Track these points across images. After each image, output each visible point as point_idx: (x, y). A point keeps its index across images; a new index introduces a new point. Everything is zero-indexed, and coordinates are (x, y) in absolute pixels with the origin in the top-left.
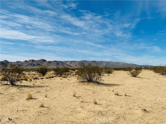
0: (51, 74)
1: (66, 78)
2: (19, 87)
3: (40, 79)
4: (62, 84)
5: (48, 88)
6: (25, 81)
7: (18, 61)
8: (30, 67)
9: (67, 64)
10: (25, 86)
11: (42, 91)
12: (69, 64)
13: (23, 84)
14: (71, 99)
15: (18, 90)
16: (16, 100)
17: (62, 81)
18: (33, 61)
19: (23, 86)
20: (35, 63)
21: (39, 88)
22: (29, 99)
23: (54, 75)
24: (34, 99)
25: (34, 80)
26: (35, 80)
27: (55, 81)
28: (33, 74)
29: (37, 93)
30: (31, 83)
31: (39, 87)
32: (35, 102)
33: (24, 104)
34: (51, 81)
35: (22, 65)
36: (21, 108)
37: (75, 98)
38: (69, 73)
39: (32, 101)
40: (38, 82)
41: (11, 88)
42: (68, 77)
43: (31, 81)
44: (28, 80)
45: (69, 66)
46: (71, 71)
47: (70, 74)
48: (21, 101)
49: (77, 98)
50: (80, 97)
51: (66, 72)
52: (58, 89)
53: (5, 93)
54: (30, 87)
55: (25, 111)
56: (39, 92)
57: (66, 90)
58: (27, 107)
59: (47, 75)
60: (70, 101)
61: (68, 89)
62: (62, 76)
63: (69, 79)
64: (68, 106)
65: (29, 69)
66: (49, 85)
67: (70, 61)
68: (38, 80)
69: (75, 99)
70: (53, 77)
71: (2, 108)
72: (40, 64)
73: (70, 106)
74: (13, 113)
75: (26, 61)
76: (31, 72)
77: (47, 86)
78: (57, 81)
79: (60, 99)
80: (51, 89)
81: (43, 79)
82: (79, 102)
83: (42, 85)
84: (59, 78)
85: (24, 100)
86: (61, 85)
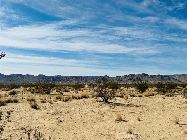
0: (152, 91)
1: (171, 96)
2: (113, 105)
3: (137, 96)
4: (163, 104)
5: (145, 109)
6: (121, 98)
7: (117, 76)
8: (130, 83)
9: (175, 79)
10: (118, 104)
11: (136, 112)
12: (177, 79)
13: (117, 102)
14: (171, 127)
15: (110, 108)
16: (104, 120)
17: (164, 100)
18: (133, 75)
19: (117, 104)
20: (135, 78)
21: (133, 108)
22: (118, 121)
23: (156, 93)
24: (124, 122)
25: (130, 98)
26: (132, 98)
27: (155, 99)
28: (131, 90)
29: (130, 113)
30: (126, 101)
31: (134, 106)
32: (124, 125)
33: (112, 127)
34: (150, 100)
35: (121, 80)
36: (106, 131)
37: (177, 126)
38: (176, 90)
39: (121, 123)
40: (134, 101)
41: (104, 105)
42: (174, 96)
43: (128, 98)
44: (125, 96)
45: (178, 81)
46: (179, 88)
47: (177, 92)
48: (109, 122)
49: (180, 126)
50: (185, 125)
51: (172, 89)
52: (157, 111)
53: (96, 111)
54: (124, 105)
55: (109, 135)
56: (132, 113)
57: (167, 113)
58: (113, 131)
59: (147, 92)
60: (169, 129)
61: (170, 112)
62: (165, 94)
63: (175, 97)
64: (165, 136)
65: (128, 84)
66: (146, 105)
67: (179, 75)
68: (135, 97)
69: (176, 128)
70: (153, 95)
71: (88, 128)
72: (141, 79)
73: (168, 136)
74: (96, 136)
75: (126, 76)
76: (130, 87)
77: (144, 106)
78: (158, 99)
79: (157, 125)
80: (147, 109)
81: (142, 96)
82: (182, 133)
83: (139, 104)
84: (161, 96)
85: (112, 121)
86: (162, 106)
